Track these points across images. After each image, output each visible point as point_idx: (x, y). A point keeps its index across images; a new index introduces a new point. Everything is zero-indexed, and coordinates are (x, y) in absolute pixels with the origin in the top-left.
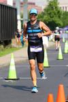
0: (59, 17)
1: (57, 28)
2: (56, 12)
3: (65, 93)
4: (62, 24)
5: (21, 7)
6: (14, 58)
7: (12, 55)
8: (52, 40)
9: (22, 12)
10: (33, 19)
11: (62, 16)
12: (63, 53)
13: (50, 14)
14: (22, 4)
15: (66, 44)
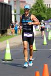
0: (44, 12)
1: (43, 21)
2: (42, 8)
3: (49, 71)
4: (46, 17)
5: (15, 4)
6: (9, 43)
7: (8, 41)
8: (38, 30)
9: (15, 8)
10: (27, 13)
11: (46, 12)
12: (47, 40)
13: (37, 10)
14: (15, 2)
15: (50, 33)
